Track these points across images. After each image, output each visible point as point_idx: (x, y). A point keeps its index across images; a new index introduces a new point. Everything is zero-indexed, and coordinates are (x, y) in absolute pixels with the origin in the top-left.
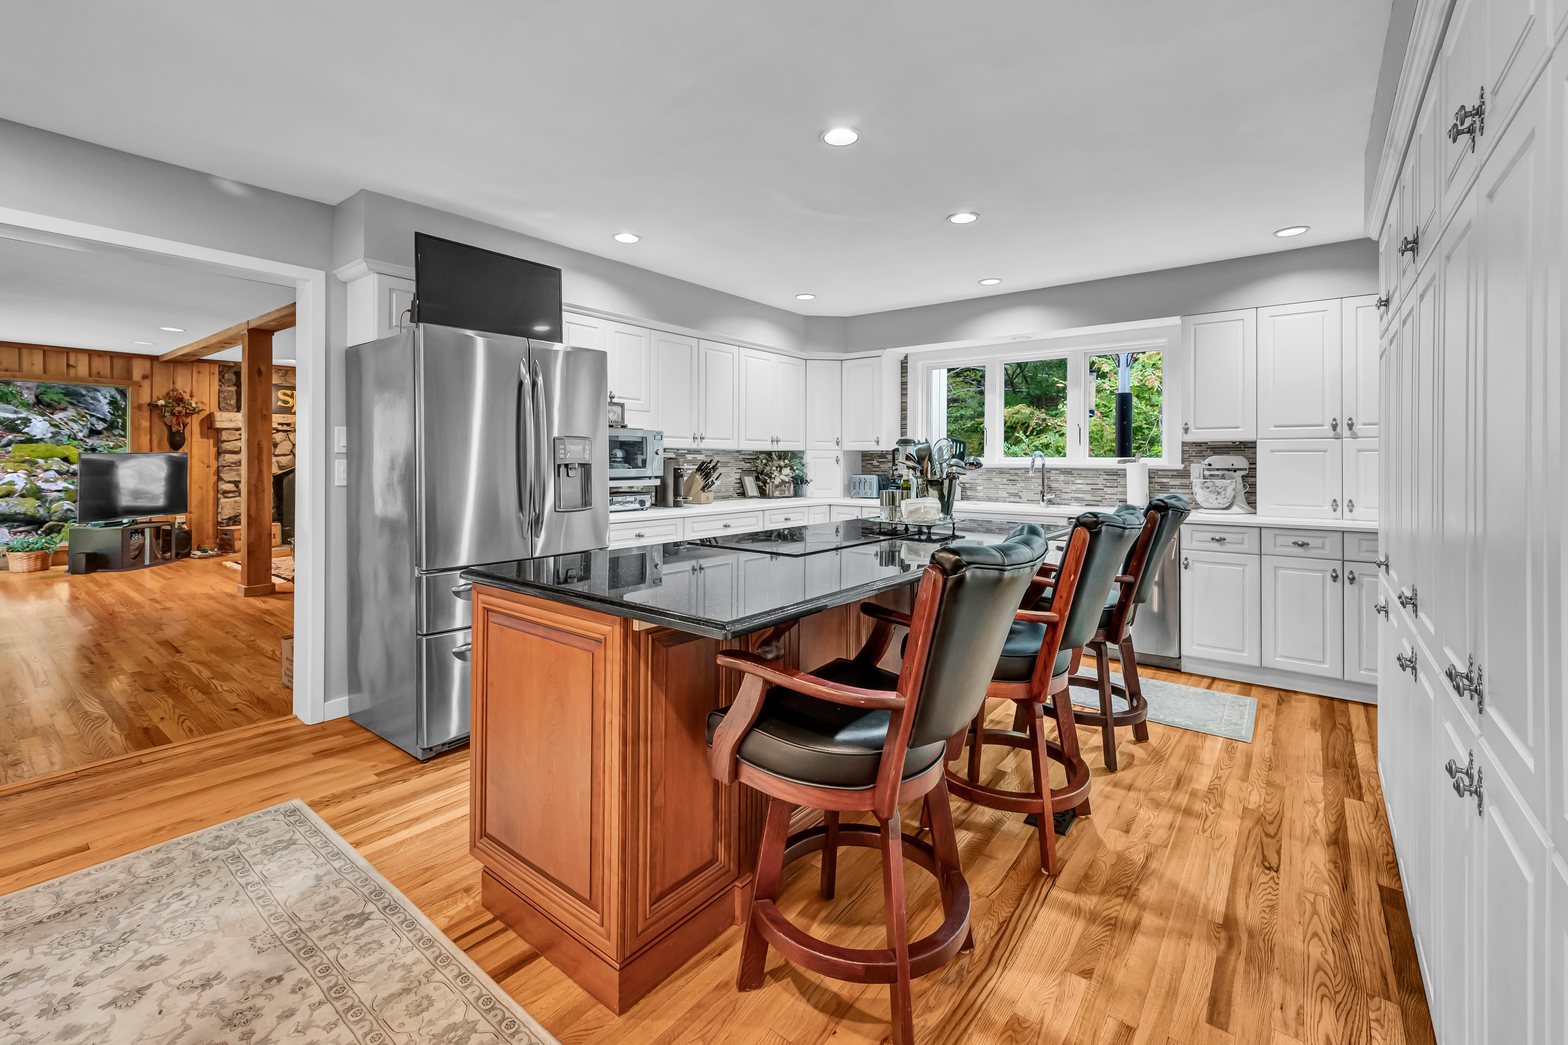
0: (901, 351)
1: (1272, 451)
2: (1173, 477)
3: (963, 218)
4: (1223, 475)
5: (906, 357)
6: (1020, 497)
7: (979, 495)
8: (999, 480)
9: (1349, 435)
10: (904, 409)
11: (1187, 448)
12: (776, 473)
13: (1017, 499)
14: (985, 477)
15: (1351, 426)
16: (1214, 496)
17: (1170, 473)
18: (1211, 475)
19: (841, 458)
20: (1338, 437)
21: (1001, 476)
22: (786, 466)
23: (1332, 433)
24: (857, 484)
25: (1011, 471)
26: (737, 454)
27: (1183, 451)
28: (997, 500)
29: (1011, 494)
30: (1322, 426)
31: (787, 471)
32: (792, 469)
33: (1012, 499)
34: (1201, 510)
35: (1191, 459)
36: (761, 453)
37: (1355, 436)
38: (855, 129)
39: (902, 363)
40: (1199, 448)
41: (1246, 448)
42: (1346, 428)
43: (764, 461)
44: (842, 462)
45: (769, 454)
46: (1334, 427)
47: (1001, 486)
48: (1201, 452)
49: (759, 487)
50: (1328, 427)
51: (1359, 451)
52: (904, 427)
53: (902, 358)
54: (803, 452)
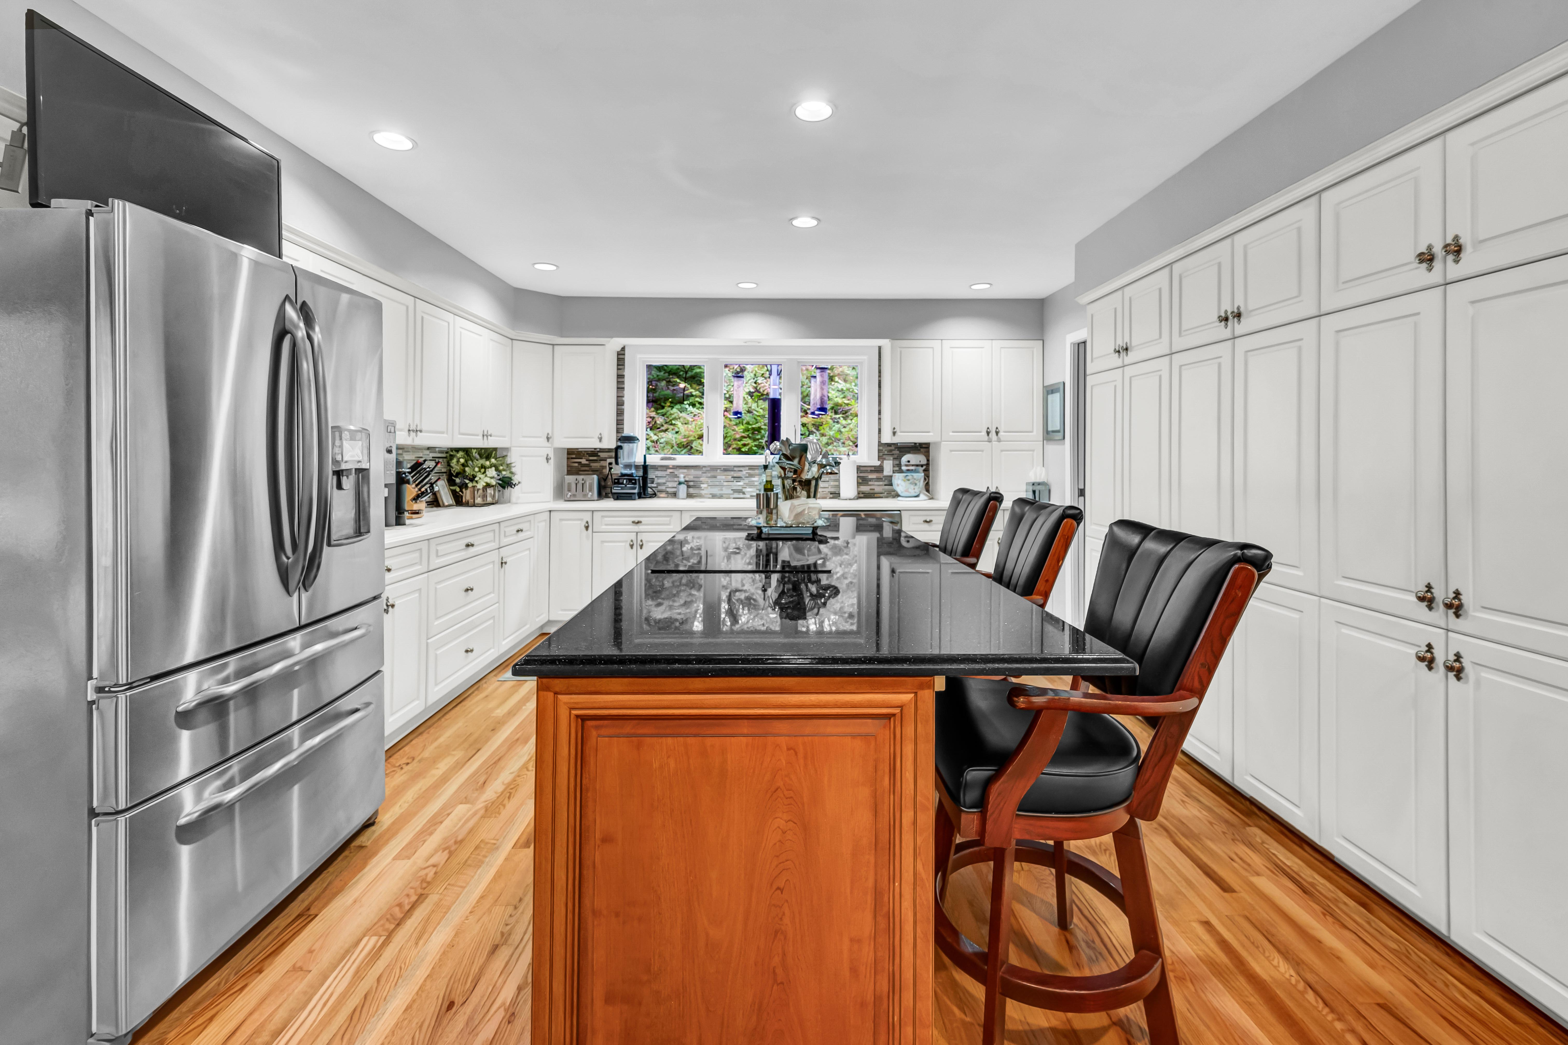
0: (617, 343)
1: (951, 451)
2: (872, 471)
3: (805, 222)
4: (915, 470)
5: (623, 349)
6: (744, 493)
7: (703, 492)
8: (724, 477)
9: (996, 439)
10: (620, 403)
11: (881, 448)
12: (479, 475)
13: (742, 496)
14: (709, 475)
15: (997, 433)
16: (912, 487)
17: (869, 469)
18: (908, 470)
19: (551, 455)
20: (990, 441)
21: (726, 473)
22: (491, 467)
23: (986, 438)
24: (573, 486)
25: (735, 469)
26: (427, 452)
27: (879, 450)
28: (721, 497)
29: (735, 491)
30: (980, 432)
31: (492, 472)
32: (497, 470)
33: (736, 495)
34: (899, 498)
35: (884, 457)
36: (457, 450)
37: (999, 441)
38: (835, 107)
39: (618, 354)
40: (890, 448)
41: (922, 448)
42: (994, 434)
43: (462, 461)
44: (552, 461)
45: (467, 451)
46: (988, 433)
47: (725, 484)
48: (891, 451)
49: (454, 493)
50: (984, 433)
51: (1002, 451)
52: (620, 422)
53: (619, 349)
54: (507, 449)
